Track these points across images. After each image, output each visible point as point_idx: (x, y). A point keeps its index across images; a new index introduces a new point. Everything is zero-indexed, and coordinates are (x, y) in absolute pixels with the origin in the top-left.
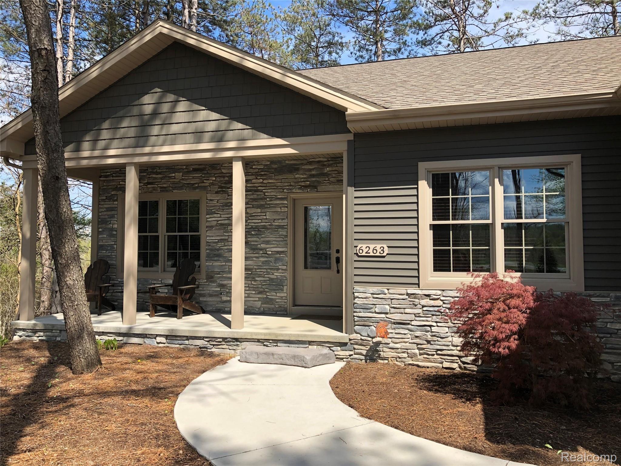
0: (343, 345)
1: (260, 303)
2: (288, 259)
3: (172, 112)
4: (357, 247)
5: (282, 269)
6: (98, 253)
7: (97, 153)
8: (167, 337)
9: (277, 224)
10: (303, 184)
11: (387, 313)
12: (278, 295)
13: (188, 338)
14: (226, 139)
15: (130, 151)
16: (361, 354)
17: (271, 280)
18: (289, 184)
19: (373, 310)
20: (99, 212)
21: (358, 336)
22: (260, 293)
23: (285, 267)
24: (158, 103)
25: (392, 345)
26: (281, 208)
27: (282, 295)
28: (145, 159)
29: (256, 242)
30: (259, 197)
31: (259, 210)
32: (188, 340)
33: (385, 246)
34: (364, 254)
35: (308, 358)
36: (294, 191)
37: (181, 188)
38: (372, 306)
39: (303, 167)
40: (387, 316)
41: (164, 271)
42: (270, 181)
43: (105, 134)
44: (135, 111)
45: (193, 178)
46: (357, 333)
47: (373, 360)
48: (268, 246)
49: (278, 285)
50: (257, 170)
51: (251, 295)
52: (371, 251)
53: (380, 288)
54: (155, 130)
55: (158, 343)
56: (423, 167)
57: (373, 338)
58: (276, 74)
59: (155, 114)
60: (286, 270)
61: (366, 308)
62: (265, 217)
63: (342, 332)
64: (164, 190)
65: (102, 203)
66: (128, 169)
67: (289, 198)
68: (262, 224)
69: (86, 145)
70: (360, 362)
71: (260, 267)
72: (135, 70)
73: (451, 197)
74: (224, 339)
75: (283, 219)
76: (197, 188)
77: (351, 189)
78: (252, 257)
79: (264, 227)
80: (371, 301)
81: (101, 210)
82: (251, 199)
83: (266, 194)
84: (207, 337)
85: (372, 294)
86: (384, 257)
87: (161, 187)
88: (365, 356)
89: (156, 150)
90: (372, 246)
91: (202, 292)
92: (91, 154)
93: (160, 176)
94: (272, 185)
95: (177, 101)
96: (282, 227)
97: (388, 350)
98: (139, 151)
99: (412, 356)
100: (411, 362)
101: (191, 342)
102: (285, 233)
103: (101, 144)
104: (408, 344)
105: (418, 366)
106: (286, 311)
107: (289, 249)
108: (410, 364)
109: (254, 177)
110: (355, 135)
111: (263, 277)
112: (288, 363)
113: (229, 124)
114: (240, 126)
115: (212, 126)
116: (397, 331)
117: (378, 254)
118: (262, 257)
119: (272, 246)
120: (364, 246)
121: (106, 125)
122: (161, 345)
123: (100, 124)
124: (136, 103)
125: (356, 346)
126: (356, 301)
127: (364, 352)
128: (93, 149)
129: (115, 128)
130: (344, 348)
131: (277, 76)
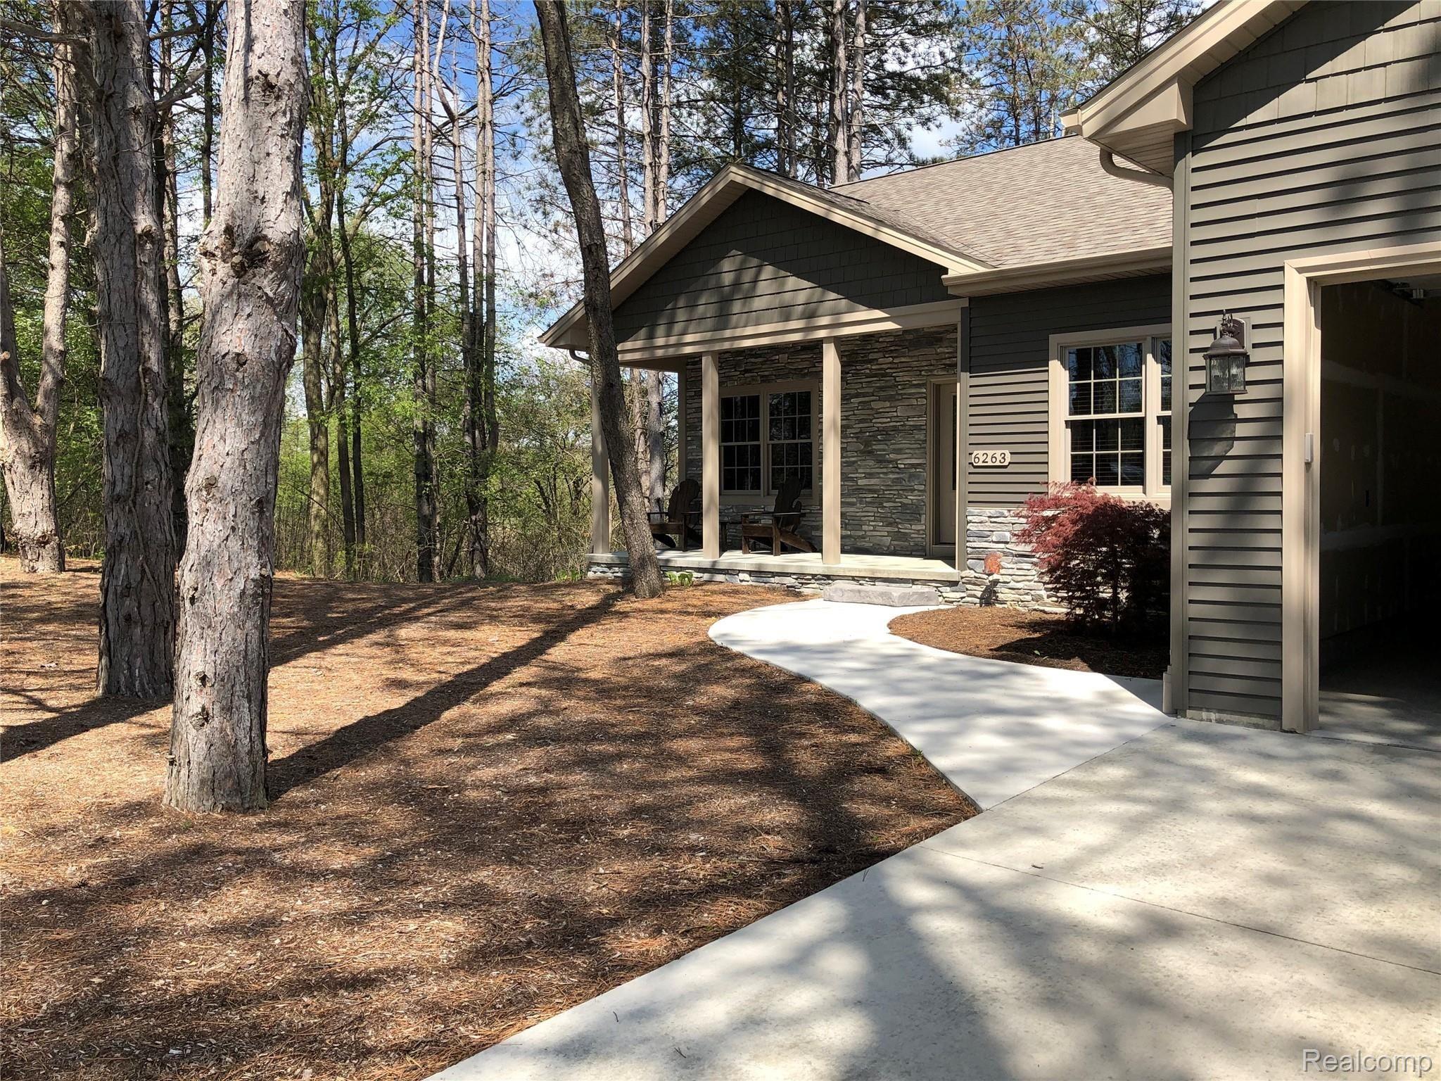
0: (953, 584)
1: (889, 538)
2: (927, 474)
3: (755, 281)
4: (971, 454)
5: (919, 491)
6: (687, 471)
7: (673, 340)
8: (750, 573)
9: (911, 423)
10: (947, 362)
11: (1007, 543)
12: (913, 527)
13: (774, 574)
14: (818, 314)
15: (708, 335)
16: (975, 596)
17: (903, 505)
18: (928, 363)
19: (990, 539)
20: (687, 414)
21: (972, 574)
22: (889, 525)
23: (922, 487)
24: (739, 270)
25: (1012, 584)
26: (917, 399)
27: (919, 527)
28: (726, 346)
29: (884, 450)
30: (888, 384)
31: (888, 404)
32: (773, 577)
33: (1007, 452)
34: (980, 464)
35: (895, 594)
36: (935, 373)
37: (786, 376)
38: (989, 533)
39: (948, 336)
40: (1008, 546)
41: (768, 494)
42: (903, 360)
43: (681, 315)
44: (712, 282)
45: (802, 360)
46: (970, 569)
47: (988, 603)
48: (899, 457)
49: (912, 513)
50: (885, 345)
51: (877, 528)
52: (989, 459)
53: (999, 509)
54: (737, 307)
55: (741, 581)
56: (1055, 340)
57: (989, 575)
58: (867, 228)
59: (737, 284)
60: (924, 491)
61: (981, 536)
62: (895, 414)
63: (954, 568)
64: (765, 379)
65: (690, 401)
66: (704, 359)
67: (928, 385)
68: (891, 424)
69: (661, 330)
70: (973, 606)
71: (889, 488)
72: (708, 227)
73: (1092, 381)
74: (814, 576)
75: (920, 416)
76: (806, 375)
77: (965, 376)
78: (879, 473)
79: (895, 429)
80: (988, 526)
81: (689, 411)
82: (877, 387)
83: (897, 379)
84: (794, 574)
85: (990, 517)
86: (1005, 467)
87: (762, 376)
88: (981, 599)
89: (738, 332)
90: (990, 453)
91: (814, 524)
92: (667, 341)
93: (760, 360)
94: (905, 365)
95: (760, 267)
96: (918, 428)
97: (1007, 591)
98: (718, 335)
99: (1037, 599)
100: (1036, 607)
101: (777, 579)
102: (922, 437)
103: (678, 328)
104: (1032, 583)
105: (1044, 612)
106: (925, 551)
107: (928, 460)
108: (1035, 610)
109: (880, 355)
110: (971, 299)
111: (895, 502)
112: (876, 601)
113: (823, 294)
114: (833, 295)
115: (802, 297)
116: (1019, 566)
117: (998, 463)
118: (892, 472)
119: (905, 456)
120: (981, 452)
121: (681, 303)
122: (744, 583)
123: (676, 300)
124: (711, 271)
125: (969, 586)
126: (969, 526)
127: (979, 594)
128: (668, 335)
129: (692, 306)
130: (954, 588)
131: (868, 232)
